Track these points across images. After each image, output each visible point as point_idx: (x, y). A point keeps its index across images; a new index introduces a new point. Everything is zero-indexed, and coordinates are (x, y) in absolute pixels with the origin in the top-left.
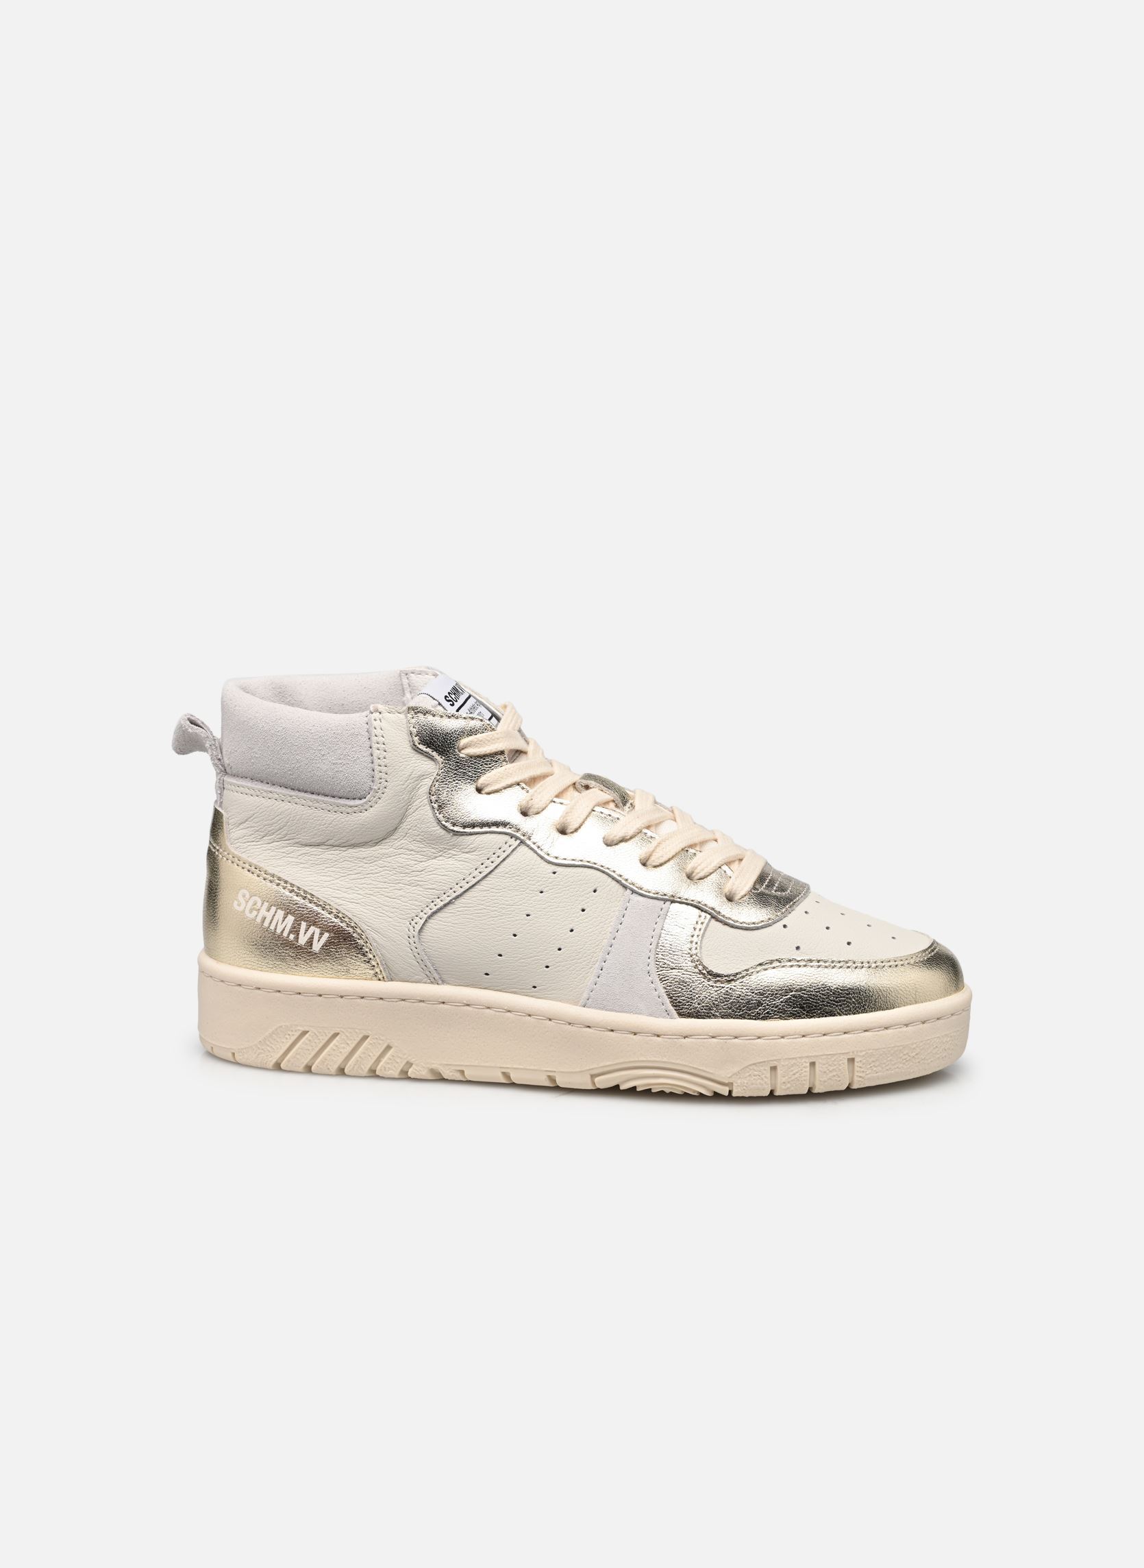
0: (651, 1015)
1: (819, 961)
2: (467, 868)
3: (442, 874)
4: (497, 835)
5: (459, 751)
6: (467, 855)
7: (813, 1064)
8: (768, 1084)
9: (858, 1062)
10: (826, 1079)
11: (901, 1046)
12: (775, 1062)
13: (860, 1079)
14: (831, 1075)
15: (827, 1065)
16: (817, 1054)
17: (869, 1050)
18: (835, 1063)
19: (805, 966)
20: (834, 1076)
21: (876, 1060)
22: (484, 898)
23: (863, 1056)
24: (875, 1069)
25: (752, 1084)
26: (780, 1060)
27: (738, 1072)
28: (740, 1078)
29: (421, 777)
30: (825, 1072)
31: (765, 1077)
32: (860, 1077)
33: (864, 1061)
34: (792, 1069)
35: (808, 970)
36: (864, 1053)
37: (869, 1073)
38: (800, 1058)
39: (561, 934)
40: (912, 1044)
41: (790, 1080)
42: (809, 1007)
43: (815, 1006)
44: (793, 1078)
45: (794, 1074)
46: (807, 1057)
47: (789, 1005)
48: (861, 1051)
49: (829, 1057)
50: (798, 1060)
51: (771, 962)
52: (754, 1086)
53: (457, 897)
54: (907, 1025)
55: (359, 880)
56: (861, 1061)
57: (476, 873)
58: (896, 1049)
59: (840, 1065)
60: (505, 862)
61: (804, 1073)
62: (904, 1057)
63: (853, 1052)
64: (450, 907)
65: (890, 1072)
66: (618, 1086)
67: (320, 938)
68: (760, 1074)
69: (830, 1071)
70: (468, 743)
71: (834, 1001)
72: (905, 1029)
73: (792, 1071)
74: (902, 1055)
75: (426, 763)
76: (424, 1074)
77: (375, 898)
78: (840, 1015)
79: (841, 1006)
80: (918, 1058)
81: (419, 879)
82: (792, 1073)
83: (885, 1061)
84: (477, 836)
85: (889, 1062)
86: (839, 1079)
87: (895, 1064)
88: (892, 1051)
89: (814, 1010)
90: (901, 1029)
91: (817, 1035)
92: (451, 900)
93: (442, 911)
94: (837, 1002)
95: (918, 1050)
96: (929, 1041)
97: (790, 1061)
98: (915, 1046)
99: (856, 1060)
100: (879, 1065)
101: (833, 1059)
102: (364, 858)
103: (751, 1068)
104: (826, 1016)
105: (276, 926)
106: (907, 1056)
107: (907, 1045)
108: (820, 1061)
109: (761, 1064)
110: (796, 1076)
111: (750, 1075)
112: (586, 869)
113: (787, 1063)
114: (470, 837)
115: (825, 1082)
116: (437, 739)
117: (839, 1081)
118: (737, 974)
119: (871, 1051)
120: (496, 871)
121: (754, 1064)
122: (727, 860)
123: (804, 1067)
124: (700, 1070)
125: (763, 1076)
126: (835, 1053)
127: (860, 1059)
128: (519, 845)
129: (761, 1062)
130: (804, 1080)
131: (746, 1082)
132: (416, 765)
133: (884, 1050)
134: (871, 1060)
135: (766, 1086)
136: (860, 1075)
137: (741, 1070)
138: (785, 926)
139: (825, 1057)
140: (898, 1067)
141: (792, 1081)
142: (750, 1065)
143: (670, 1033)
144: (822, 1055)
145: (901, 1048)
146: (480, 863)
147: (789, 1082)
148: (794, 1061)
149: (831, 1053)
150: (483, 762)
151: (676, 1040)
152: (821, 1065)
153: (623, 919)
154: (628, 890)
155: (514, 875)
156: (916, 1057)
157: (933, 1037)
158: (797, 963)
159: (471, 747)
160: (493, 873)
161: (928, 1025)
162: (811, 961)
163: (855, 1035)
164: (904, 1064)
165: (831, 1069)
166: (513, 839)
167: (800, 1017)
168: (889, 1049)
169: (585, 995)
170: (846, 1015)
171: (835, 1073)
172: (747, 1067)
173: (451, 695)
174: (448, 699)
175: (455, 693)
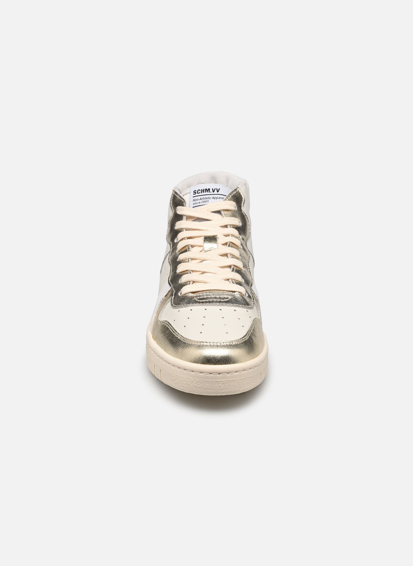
4: (170, 245)
9: (161, 372)
21: (165, 374)
54: (179, 368)
74: (170, 377)
75: (171, 212)
83: (167, 376)
87: (169, 379)
90: (176, 368)
95: (175, 378)
100: (165, 377)
106: (172, 378)
107: (172, 374)
112: (170, 266)
116: (174, 204)
119: (164, 370)
136: (162, 378)
138: (179, 311)
145: (170, 374)
150: (180, 217)
156: (175, 380)
157: (181, 376)
163: (163, 361)
164: (171, 381)
166: (170, 248)
173: (199, 191)
174: (195, 191)
175: (204, 191)
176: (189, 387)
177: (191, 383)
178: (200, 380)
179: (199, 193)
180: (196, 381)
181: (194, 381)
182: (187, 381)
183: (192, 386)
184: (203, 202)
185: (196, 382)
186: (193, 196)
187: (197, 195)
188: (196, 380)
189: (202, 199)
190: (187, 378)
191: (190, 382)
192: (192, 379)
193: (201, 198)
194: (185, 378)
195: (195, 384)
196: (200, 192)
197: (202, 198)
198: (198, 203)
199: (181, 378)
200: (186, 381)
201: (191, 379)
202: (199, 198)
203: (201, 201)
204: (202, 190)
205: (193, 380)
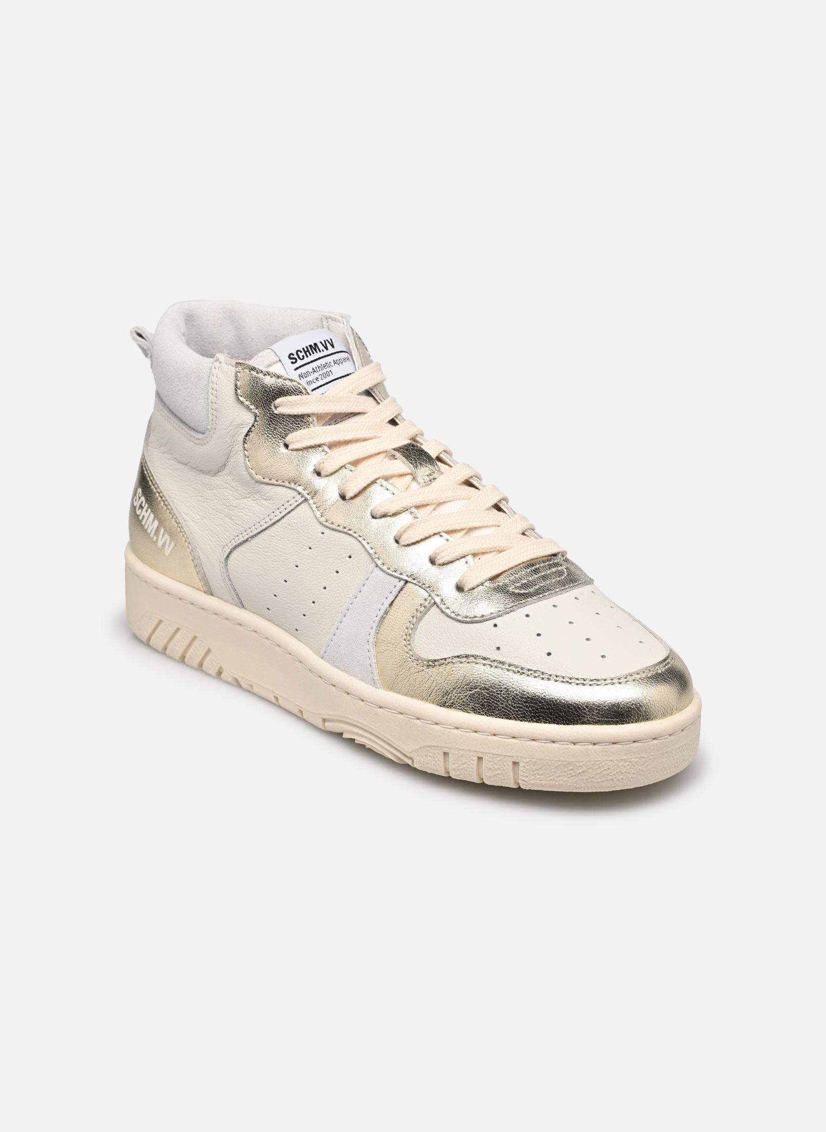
0: (362, 680)
1: (510, 666)
2: (262, 513)
3: (246, 513)
4: (288, 489)
5: (276, 408)
6: (265, 502)
7: (480, 759)
8: (441, 767)
9: (521, 767)
10: (491, 775)
11: (566, 761)
12: (447, 749)
13: (524, 783)
14: (497, 772)
15: (492, 763)
16: (484, 751)
17: (533, 758)
18: (500, 763)
19: (496, 667)
20: (499, 774)
21: (540, 769)
22: (270, 543)
23: (527, 763)
24: (538, 776)
25: (428, 764)
26: (451, 748)
27: (417, 750)
28: (418, 755)
29: (240, 425)
30: (490, 769)
31: (438, 760)
32: (524, 781)
33: (528, 767)
34: (461, 759)
35: (497, 671)
36: (528, 760)
37: (533, 779)
38: (468, 750)
39: (317, 589)
40: (578, 762)
41: (459, 768)
42: (489, 706)
43: (495, 707)
44: (461, 767)
45: (463, 764)
46: (475, 751)
47: (471, 700)
48: (525, 758)
49: (495, 756)
50: (467, 752)
51: (467, 656)
52: (429, 765)
53: (252, 537)
54: (574, 744)
55: (201, 503)
56: (524, 767)
57: (267, 519)
58: (560, 763)
59: (504, 766)
60: (289, 515)
61: (472, 765)
62: (569, 772)
63: (517, 757)
64: (247, 545)
65: (554, 782)
66: (341, 734)
67: (169, 546)
68: (434, 756)
69: (496, 769)
70: (280, 403)
71: (512, 706)
72: (572, 746)
73: (461, 761)
74: (566, 769)
75: (246, 413)
76: (230, 680)
77: (206, 521)
78: (516, 720)
79: (517, 711)
80: (585, 776)
81: (233, 514)
82: (461, 763)
83: (549, 772)
84: (273, 486)
85: (552, 774)
86: (504, 778)
87: (559, 776)
88: (556, 765)
89: (493, 709)
90: (567, 746)
91: (486, 734)
92: (248, 539)
93: (243, 545)
94: (514, 707)
95: (584, 769)
96: (598, 763)
97: (460, 751)
98: (581, 764)
99: (521, 764)
100: (542, 774)
101: (498, 759)
102: (207, 485)
103: (427, 749)
104: (502, 718)
105: (148, 526)
106: (572, 772)
107: (572, 762)
108: (487, 758)
109: (435, 748)
110: (465, 766)
111: (426, 755)
112: (347, 535)
113: (457, 752)
114: (268, 486)
115: (490, 777)
116: (256, 395)
117: (504, 780)
118: (435, 661)
119: (535, 760)
120: (283, 521)
121: (429, 746)
122: (473, 551)
123: (472, 760)
124: (388, 739)
125: (437, 759)
126: (500, 754)
127: (523, 765)
128: (303, 502)
129: (436, 746)
130: (472, 772)
131: (423, 760)
132: (237, 414)
133: (548, 762)
134: (534, 768)
135: (439, 769)
136: (524, 779)
137: (419, 749)
138: (495, 625)
139: (491, 755)
140: (562, 780)
141: (461, 769)
142: (426, 746)
143: (369, 701)
144: (488, 753)
145: (566, 763)
146: (271, 511)
147: (458, 770)
148: (463, 752)
149: (497, 753)
150: (293, 421)
151: (373, 708)
152: (487, 762)
153: (362, 588)
154: (374, 563)
155: (293, 528)
156: (582, 774)
157: (604, 759)
158: (490, 663)
159: (285, 406)
160: (280, 522)
161: (599, 747)
162: (503, 663)
163: (522, 742)
164: (569, 778)
165: (496, 767)
166: (300, 496)
167: (479, 713)
168: (553, 762)
169: (323, 649)
170: (521, 721)
171: (499, 772)
172: (424, 747)
173: (299, 353)
174: (292, 356)
175: (308, 351)
176: (624, 778)
177: (630, 768)
178: (652, 755)
179: (301, 357)
180: (643, 759)
181: (639, 761)
182: (622, 765)
183: (634, 773)
184: (323, 378)
185: (642, 763)
186: (295, 368)
187: (300, 363)
188: (644, 757)
189: (316, 370)
190: (620, 760)
191: (628, 765)
192: (635, 758)
193: (313, 369)
194: (615, 762)
195: (641, 768)
196: (303, 356)
197: (316, 368)
198: (315, 380)
199: (603, 763)
200: (619, 767)
201: (631, 759)
202: (309, 368)
203: (316, 375)
204: (303, 349)
205: (636, 760)
